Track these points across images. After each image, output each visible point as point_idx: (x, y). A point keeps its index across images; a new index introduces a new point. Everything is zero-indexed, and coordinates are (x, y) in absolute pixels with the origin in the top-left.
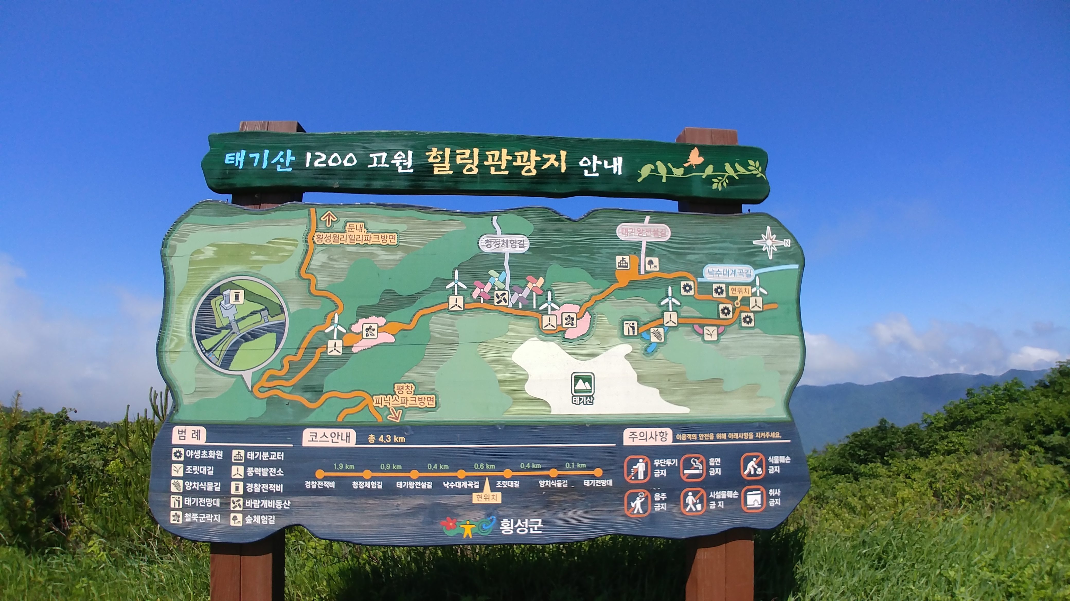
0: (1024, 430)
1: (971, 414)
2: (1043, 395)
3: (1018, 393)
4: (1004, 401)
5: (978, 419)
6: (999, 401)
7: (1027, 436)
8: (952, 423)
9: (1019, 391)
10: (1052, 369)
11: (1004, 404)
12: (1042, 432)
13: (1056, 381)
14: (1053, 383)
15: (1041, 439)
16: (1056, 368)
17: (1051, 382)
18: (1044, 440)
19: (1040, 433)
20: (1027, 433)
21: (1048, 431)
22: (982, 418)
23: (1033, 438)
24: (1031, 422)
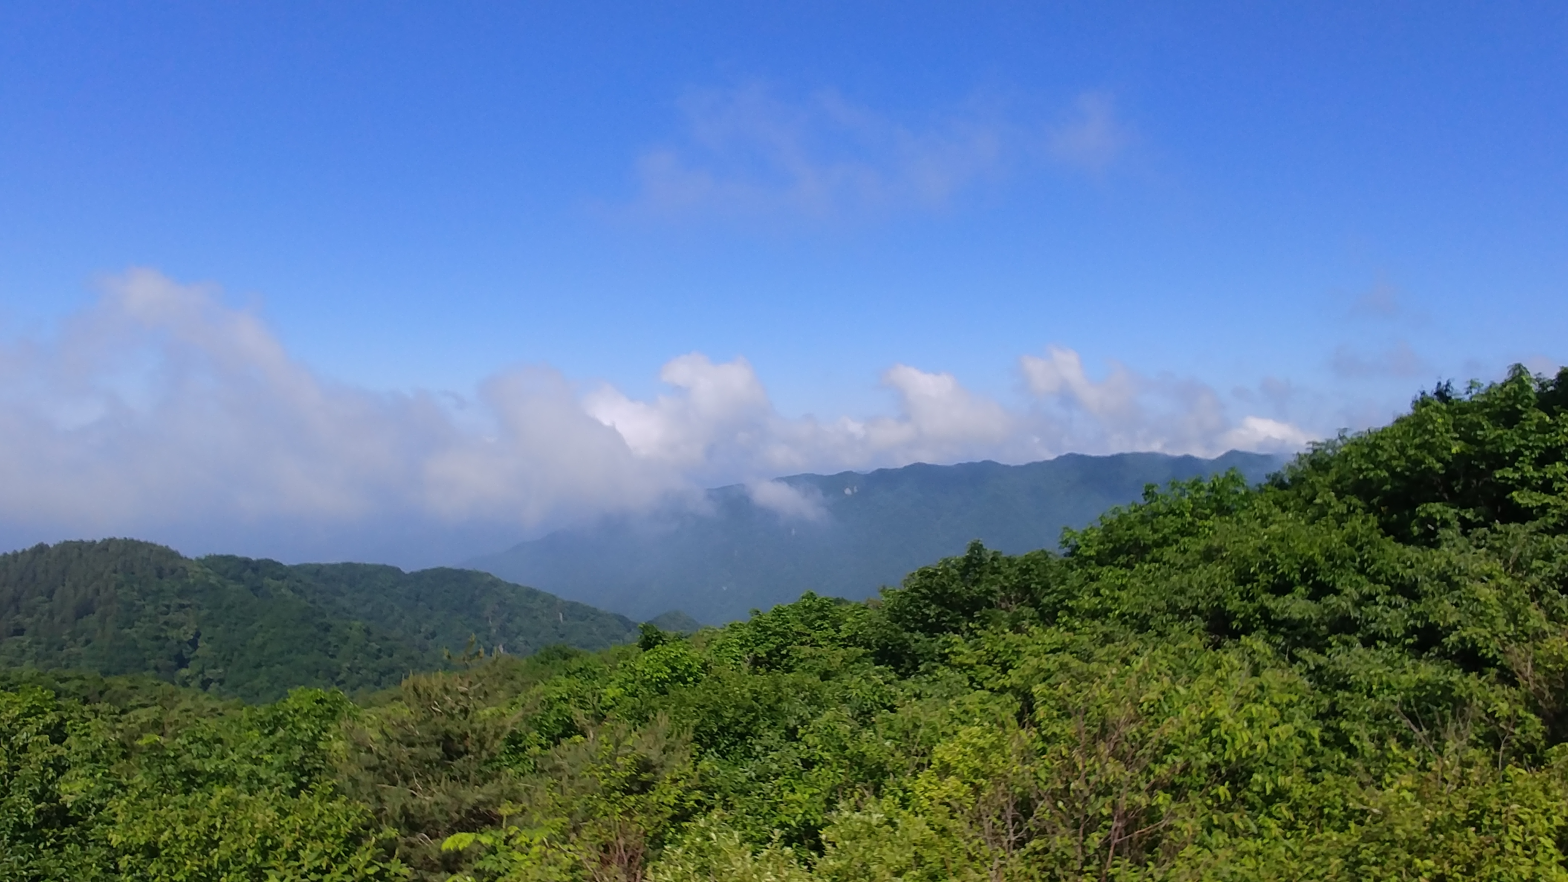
0: (1235, 580)
1: (1146, 534)
2: (1276, 503)
3: (1234, 497)
4: (1208, 511)
5: (1157, 545)
6: (1199, 510)
7: (1241, 594)
8: (1111, 550)
9: (1237, 493)
10: (1298, 454)
11: (1207, 517)
12: (1270, 587)
13: (1303, 479)
14: (1298, 481)
15: (1267, 604)
16: (1306, 455)
17: (1293, 480)
18: (1271, 604)
19: (1266, 590)
20: (1241, 588)
21: (1282, 588)
22: (1165, 542)
23: (1252, 599)
24: (1250, 565)
